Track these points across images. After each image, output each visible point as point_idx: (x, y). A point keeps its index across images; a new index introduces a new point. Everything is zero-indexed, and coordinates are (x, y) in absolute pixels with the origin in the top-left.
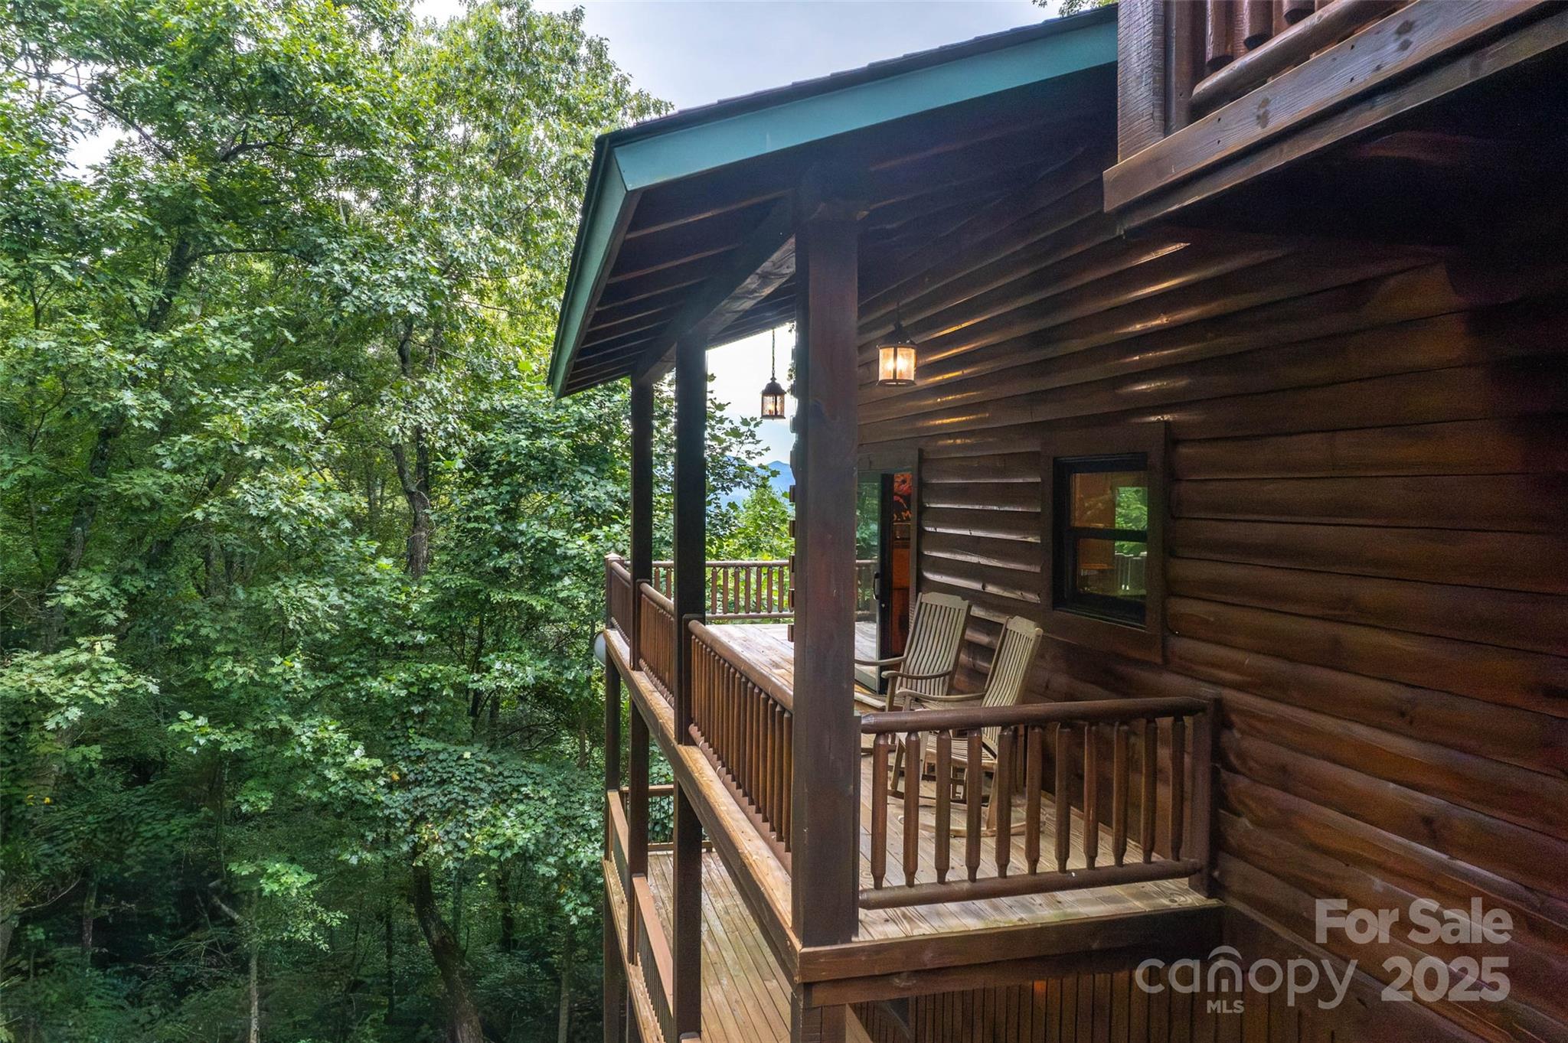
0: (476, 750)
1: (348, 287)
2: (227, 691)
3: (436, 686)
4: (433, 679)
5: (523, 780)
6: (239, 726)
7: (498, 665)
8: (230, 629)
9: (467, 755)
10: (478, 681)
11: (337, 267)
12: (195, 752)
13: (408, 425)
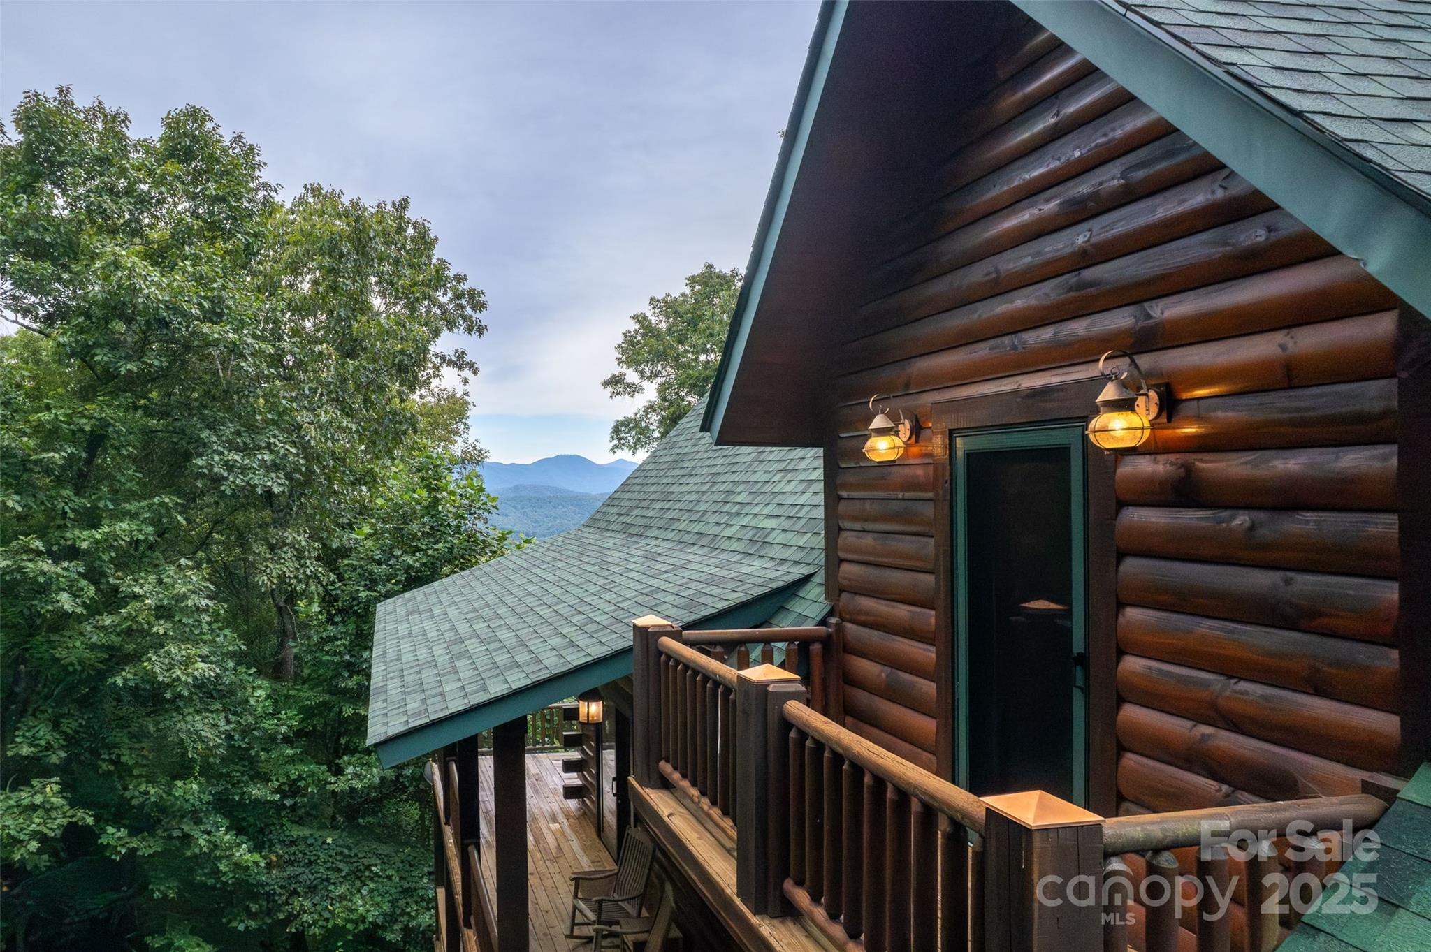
0: (336, 837)
1: (225, 474)
2: (142, 805)
3: (302, 784)
4: (300, 778)
5: (374, 860)
6: (152, 834)
7: (350, 770)
8: (143, 756)
9: (329, 841)
10: (336, 782)
11: (216, 458)
12: (118, 858)
13: (274, 574)
